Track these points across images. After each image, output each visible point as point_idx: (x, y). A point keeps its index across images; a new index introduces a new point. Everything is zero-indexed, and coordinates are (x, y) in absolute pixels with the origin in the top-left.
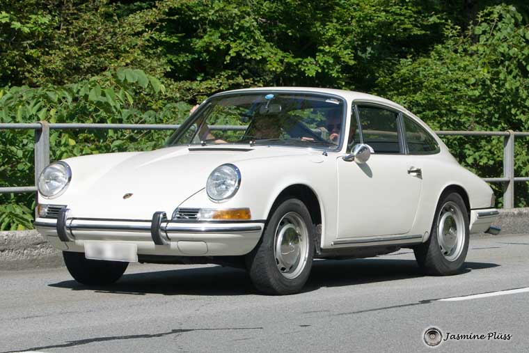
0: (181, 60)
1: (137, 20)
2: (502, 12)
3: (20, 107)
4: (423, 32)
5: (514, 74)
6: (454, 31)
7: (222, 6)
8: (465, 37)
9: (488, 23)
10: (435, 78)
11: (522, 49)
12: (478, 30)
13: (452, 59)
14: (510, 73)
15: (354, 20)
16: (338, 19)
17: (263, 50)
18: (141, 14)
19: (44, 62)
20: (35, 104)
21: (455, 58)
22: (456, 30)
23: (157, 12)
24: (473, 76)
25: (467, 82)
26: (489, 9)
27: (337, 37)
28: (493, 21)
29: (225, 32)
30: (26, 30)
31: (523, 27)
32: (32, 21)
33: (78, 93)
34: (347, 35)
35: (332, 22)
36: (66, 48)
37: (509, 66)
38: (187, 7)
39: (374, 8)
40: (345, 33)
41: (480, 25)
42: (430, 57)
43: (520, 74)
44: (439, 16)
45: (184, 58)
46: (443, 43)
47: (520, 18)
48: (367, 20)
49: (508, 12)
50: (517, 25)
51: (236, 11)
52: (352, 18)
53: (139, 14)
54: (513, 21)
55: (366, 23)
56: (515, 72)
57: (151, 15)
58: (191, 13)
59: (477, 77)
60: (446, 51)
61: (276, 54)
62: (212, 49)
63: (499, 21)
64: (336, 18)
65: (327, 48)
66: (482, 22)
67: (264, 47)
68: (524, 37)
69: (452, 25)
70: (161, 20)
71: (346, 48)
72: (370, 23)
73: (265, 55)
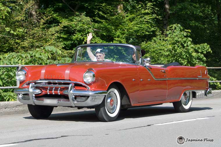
0: (68, 43)
1: (53, 30)
2: (176, 26)
3: (13, 59)
4: (149, 33)
5: (180, 47)
6: (160, 33)
7: (81, 25)
8: (163, 35)
9: (171, 30)
10: (154, 49)
11: (183, 39)
12: (168, 33)
13: (159, 42)
14: (178, 47)
15: (126, 29)
16: (121, 29)
17: (96, 40)
18: (54, 28)
19: (21, 44)
20: (18, 58)
21: (160, 42)
22: (160, 32)
23: (60, 27)
24: (166, 48)
25: (164, 50)
26: (171, 25)
27: (120, 35)
28: (173, 29)
29: (83, 34)
30: (15, 34)
31: (183, 31)
32: (17, 31)
33: (32, 54)
34: (124, 35)
35: (118, 30)
36: (29, 39)
37: (178, 44)
38: (70, 25)
39: (133, 25)
40: (123, 34)
41: (168, 31)
42: (151, 42)
43: (182, 47)
44: (154, 28)
45: (69, 43)
46: (156, 37)
47: (182, 28)
48: (130, 29)
49: (178, 26)
50: (181, 31)
51: (86, 27)
52: (125, 29)
53: (53, 28)
54: (180, 29)
55: (130, 30)
56: (180, 46)
57: (58, 28)
58: (71, 27)
59: (167, 48)
60: (157, 39)
61: (100, 41)
62: (78, 39)
63: (175, 29)
64: (120, 29)
65: (117, 39)
66: (169, 30)
67: (96, 38)
68: (183, 35)
69: (159, 31)
70: (61, 30)
71: (123, 39)
72: (131, 30)
73: (96, 41)
